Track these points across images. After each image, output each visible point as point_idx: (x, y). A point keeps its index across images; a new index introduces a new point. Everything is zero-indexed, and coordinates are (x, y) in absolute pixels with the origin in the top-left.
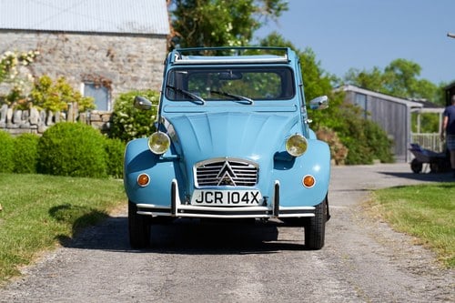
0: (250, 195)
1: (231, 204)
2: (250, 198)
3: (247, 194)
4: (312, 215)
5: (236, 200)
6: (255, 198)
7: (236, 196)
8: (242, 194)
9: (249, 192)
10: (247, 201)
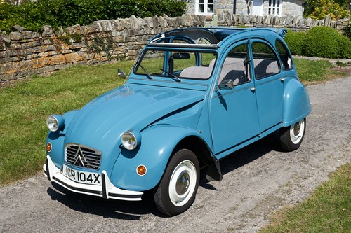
0: (93, 176)
1: (80, 181)
2: (94, 179)
3: (90, 175)
4: (140, 199)
5: (83, 179)
6: (97, 179)
7: (82, 176)
8: (87, 174)
9: (93, 174)
10: (91, 180)
